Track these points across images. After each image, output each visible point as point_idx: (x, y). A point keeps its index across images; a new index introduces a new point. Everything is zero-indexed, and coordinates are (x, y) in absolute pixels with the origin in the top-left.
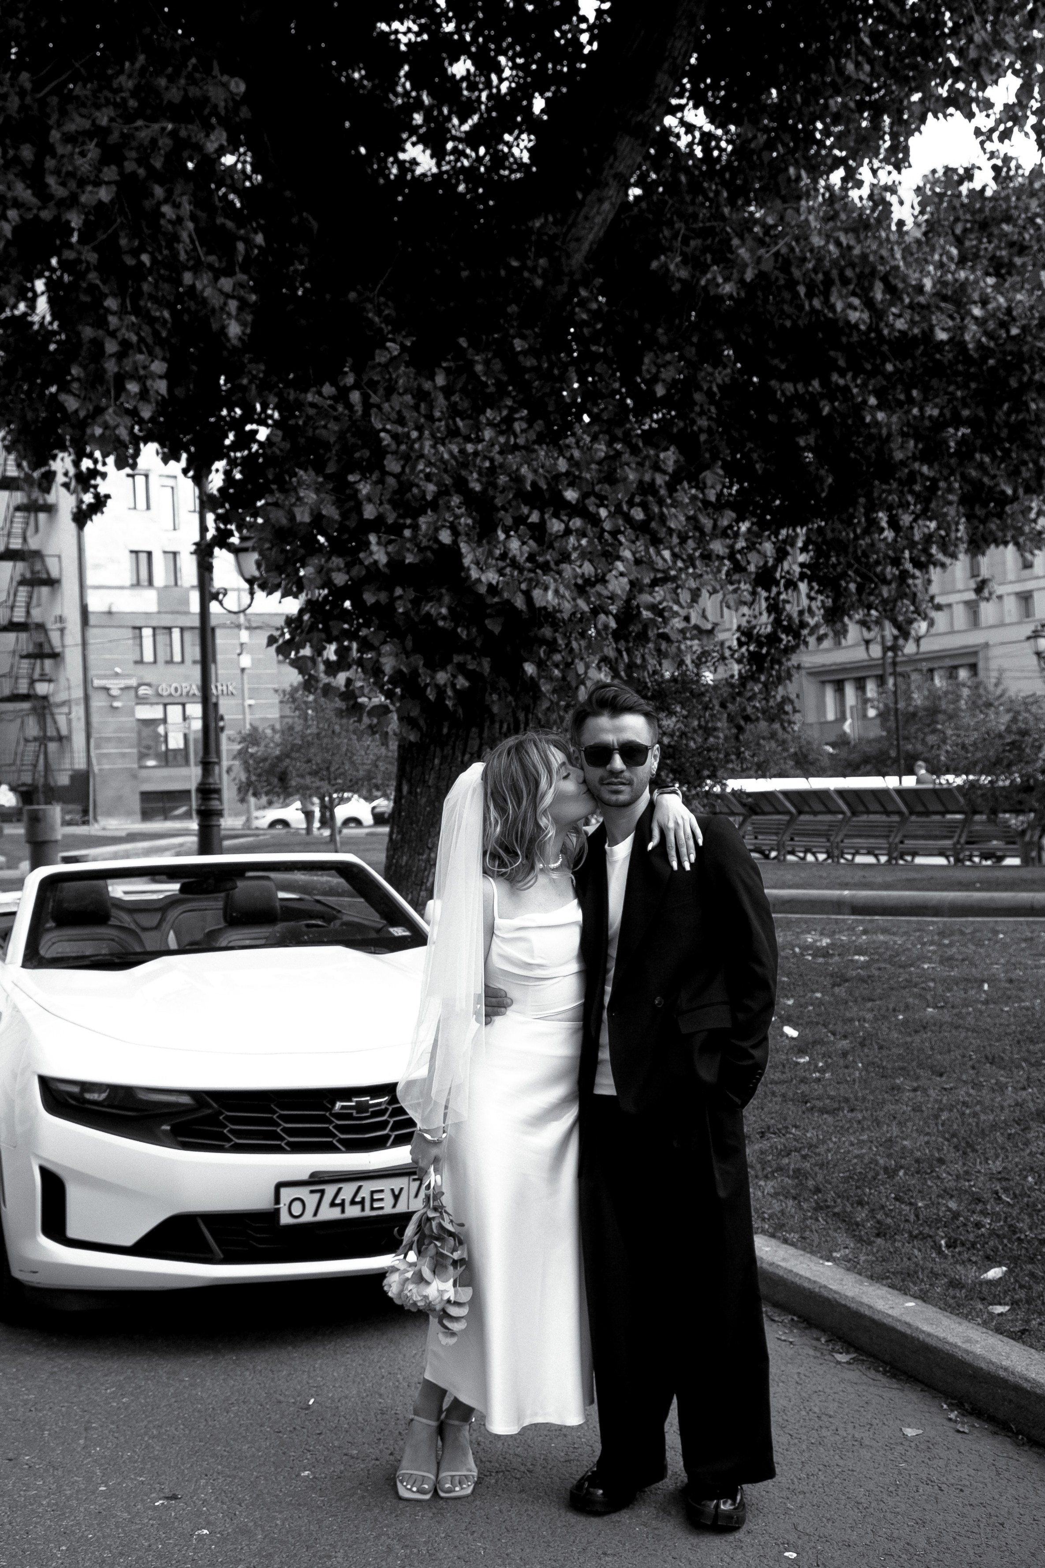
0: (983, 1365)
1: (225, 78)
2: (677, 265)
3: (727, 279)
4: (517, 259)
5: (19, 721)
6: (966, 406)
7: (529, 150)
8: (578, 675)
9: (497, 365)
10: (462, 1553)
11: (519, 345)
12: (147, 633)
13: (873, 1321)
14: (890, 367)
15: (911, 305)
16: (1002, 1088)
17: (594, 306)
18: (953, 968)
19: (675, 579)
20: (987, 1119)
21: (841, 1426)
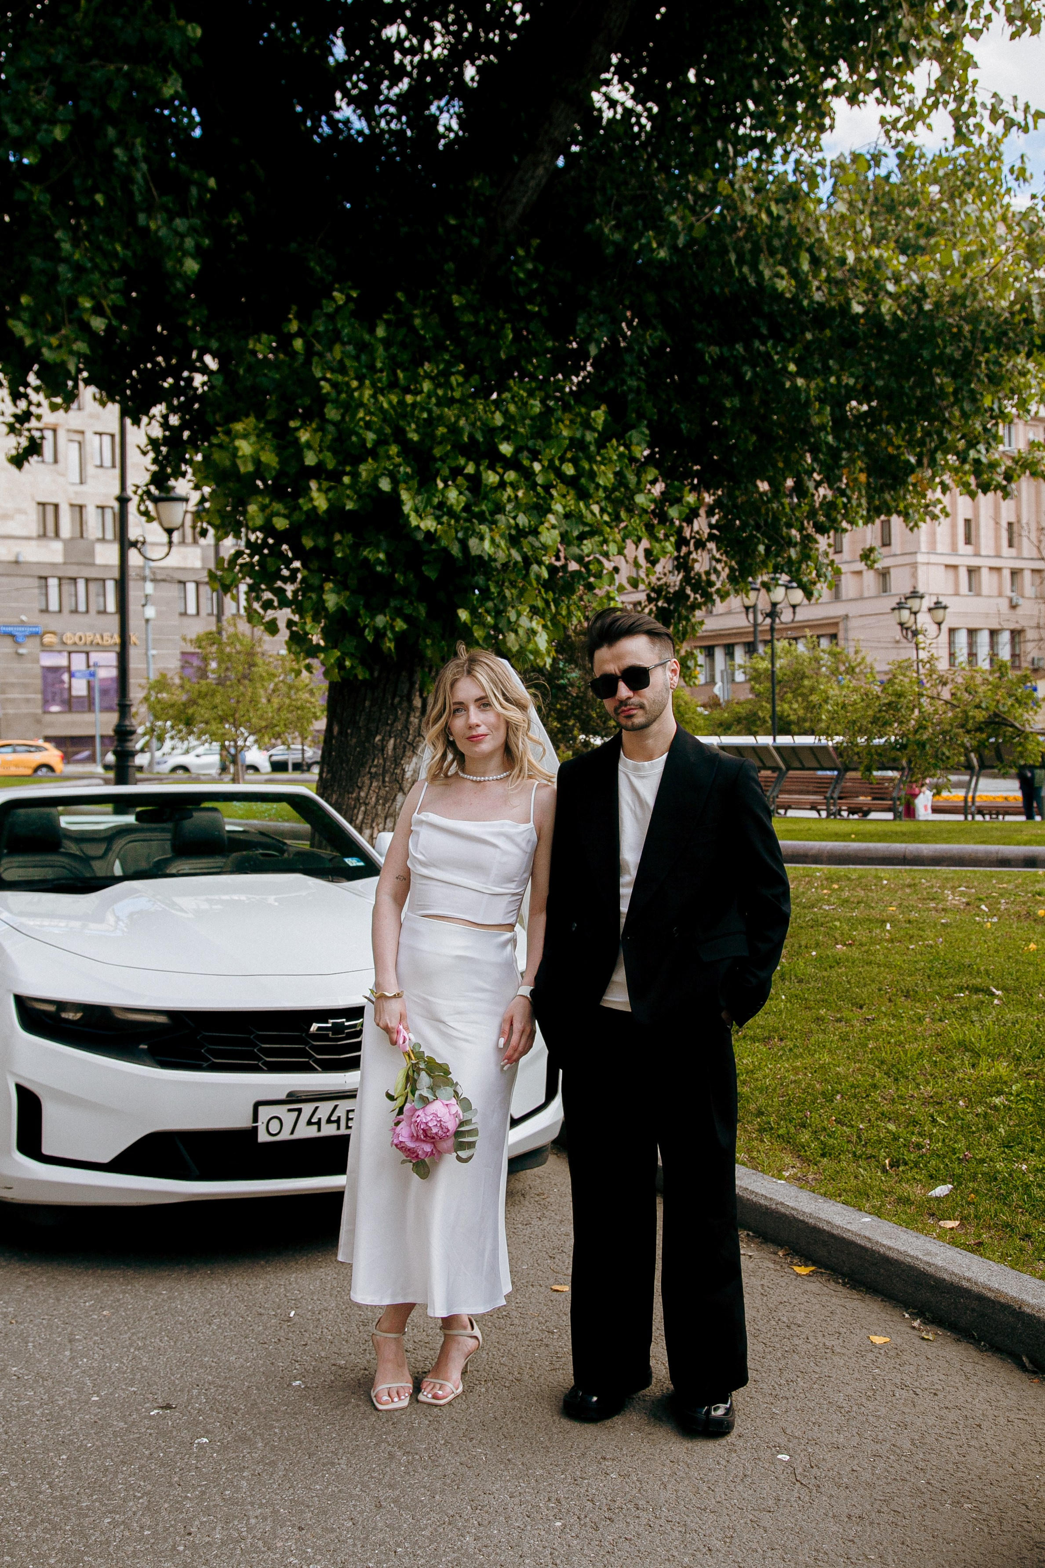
1: (182, 23)
2: (610, 229)
3: (660, 245)
4: (456, 217)
6: (880, 376)
7: (459, 116)
8: (509, 622)
9: (435, 319)
10: (464, 1459)
11: (457, 301)
12: (53, 582)
13: (831, 1235)
14: (809, 336)
15: (829, 280)
16: (920, 1019)
17: (530, 266)
18: (853, 909)
19: (601, 533)
20: (912, 1048)
21: (811, 1335)
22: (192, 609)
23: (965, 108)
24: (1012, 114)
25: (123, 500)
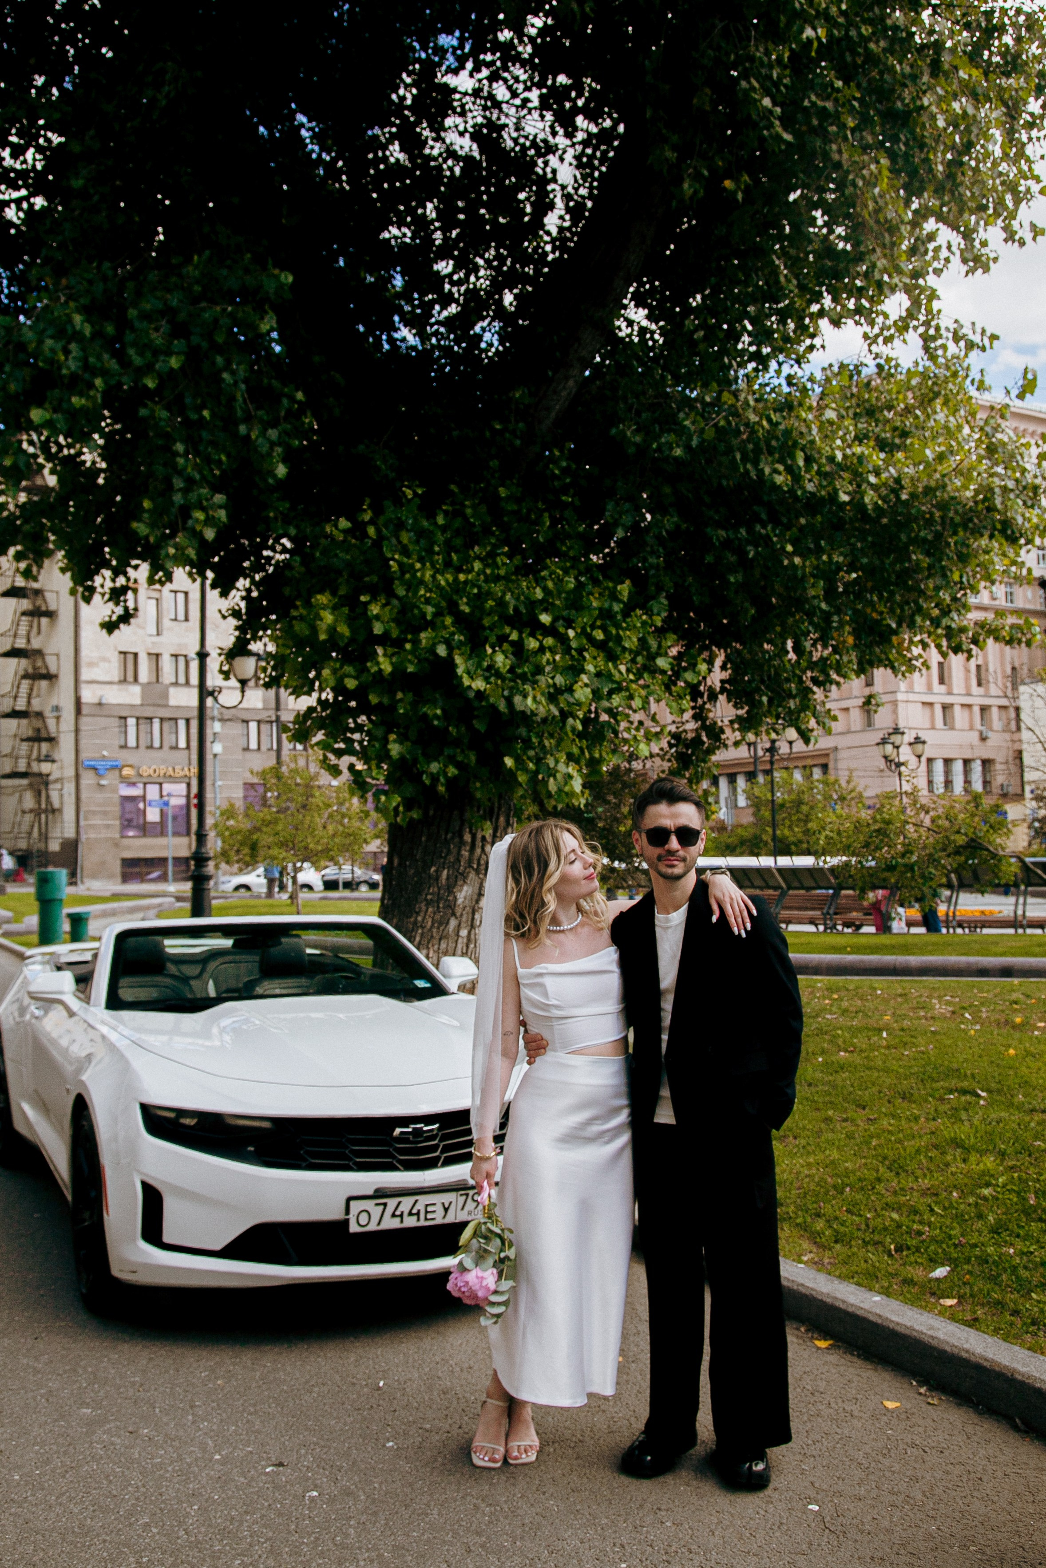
0: (947, 1348)
1: (276, 272)
2: (632, 433)
3: (677, 445)
4: (501, 423)
5: (17, 795)
6: (864, 554)
7: (499, 334)
8: (549, 768)
9: (483, 509)
10: (539, 1510)
11: (503, 492)
12: (132, 722)
13: (846, 1313)
14: (803, 521)
15: (819, 473)
16: (916, 1119)
17: (564, 464)
18: (852, 1019)
19: (627, 689)
20: (911, 1145)
21: (832, 1401)
22: (253, 745)
23: (932, 332)
24: (971, 337)
25: (202, 656)
